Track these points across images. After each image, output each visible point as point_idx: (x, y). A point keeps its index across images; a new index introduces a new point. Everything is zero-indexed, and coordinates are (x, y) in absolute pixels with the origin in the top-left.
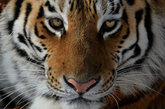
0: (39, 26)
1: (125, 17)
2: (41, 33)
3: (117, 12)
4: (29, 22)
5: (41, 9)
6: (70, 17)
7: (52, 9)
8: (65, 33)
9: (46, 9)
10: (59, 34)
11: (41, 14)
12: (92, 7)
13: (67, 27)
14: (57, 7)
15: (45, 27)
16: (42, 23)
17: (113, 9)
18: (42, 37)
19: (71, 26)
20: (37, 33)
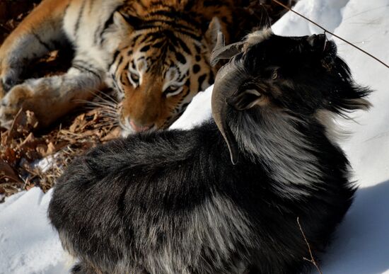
0: (124, 75)
1: (188, 83)
2: (124, 81)
3: (181, 81)
4: (119, 70)
5: (128, 64)
6: (144, 77)
7: (134, 67)
8: (138, 86)
9: (131, 65)
10: (135, 85)
11: (127, 67)
12: (163, 73)
13: (141, 81)
14: (137, 67)
15: (127, 78)
16: (126, 74)
17: (178, 79)
18: (124, 84)
19: (143, 83)
20: (121, 79)
